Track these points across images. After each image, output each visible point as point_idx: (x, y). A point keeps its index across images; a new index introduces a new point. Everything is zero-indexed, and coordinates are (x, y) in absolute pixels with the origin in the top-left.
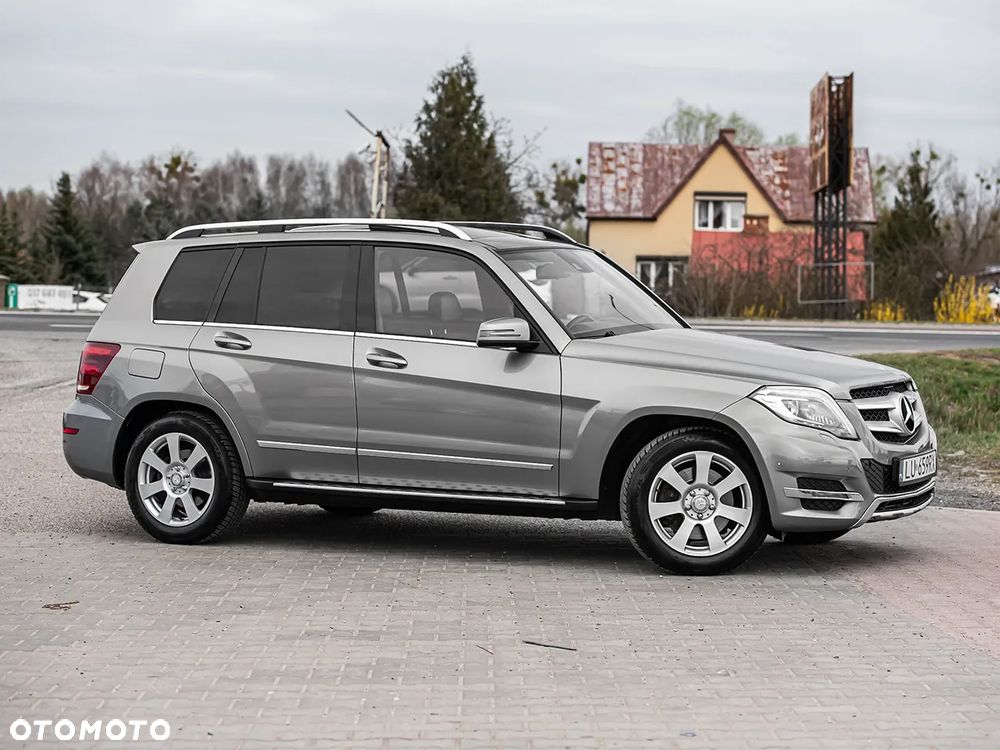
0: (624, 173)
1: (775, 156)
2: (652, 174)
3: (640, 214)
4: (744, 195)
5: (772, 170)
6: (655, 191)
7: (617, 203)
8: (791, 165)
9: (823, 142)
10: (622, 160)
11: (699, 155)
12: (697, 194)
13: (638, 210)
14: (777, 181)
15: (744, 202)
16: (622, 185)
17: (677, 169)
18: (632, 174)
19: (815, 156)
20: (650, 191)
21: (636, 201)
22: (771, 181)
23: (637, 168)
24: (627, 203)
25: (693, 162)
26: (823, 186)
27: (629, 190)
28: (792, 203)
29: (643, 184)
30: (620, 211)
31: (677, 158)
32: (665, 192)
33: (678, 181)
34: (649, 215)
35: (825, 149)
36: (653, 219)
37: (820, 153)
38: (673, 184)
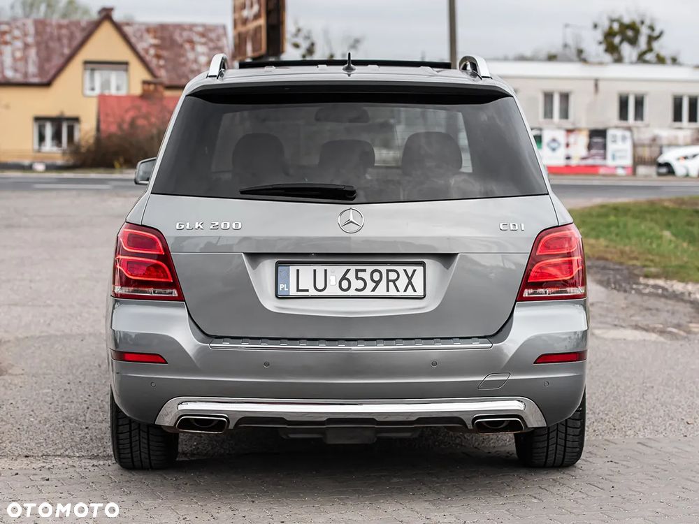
0: (19, 44)
1: (148, 30)
2: (43, 46)
3: (36, 80)
4: (126, 63)
5: (147, 43)
6: (48, 59)
7: (16, 70)
8: (162, 38)
9: (257, 17)
10: (17, 33)
11: (83, 29)
12: (86, 63)
13: (34, 76)
14: (152, 51)
15: (126, 70)
16: (18, 54)
17: (65, 41)
18: (26, 46)
19: (241, 29)
20: (43, 61)
21: (32, 69)
22: (147, 51)
23: (30, 40)
24: (23, 70)
25: (79, 36)
26: (256, 54)
27: (25, 59)
28: (167, 71)
29: (38, 54)
30: (18, 77)
31: (64, 31)
32: (57, 61)
33: (67, 51)
34: (45, 80)
35: (262, 22)
36: (48, 84)
37: (252, 26)
38: (62, 54)
